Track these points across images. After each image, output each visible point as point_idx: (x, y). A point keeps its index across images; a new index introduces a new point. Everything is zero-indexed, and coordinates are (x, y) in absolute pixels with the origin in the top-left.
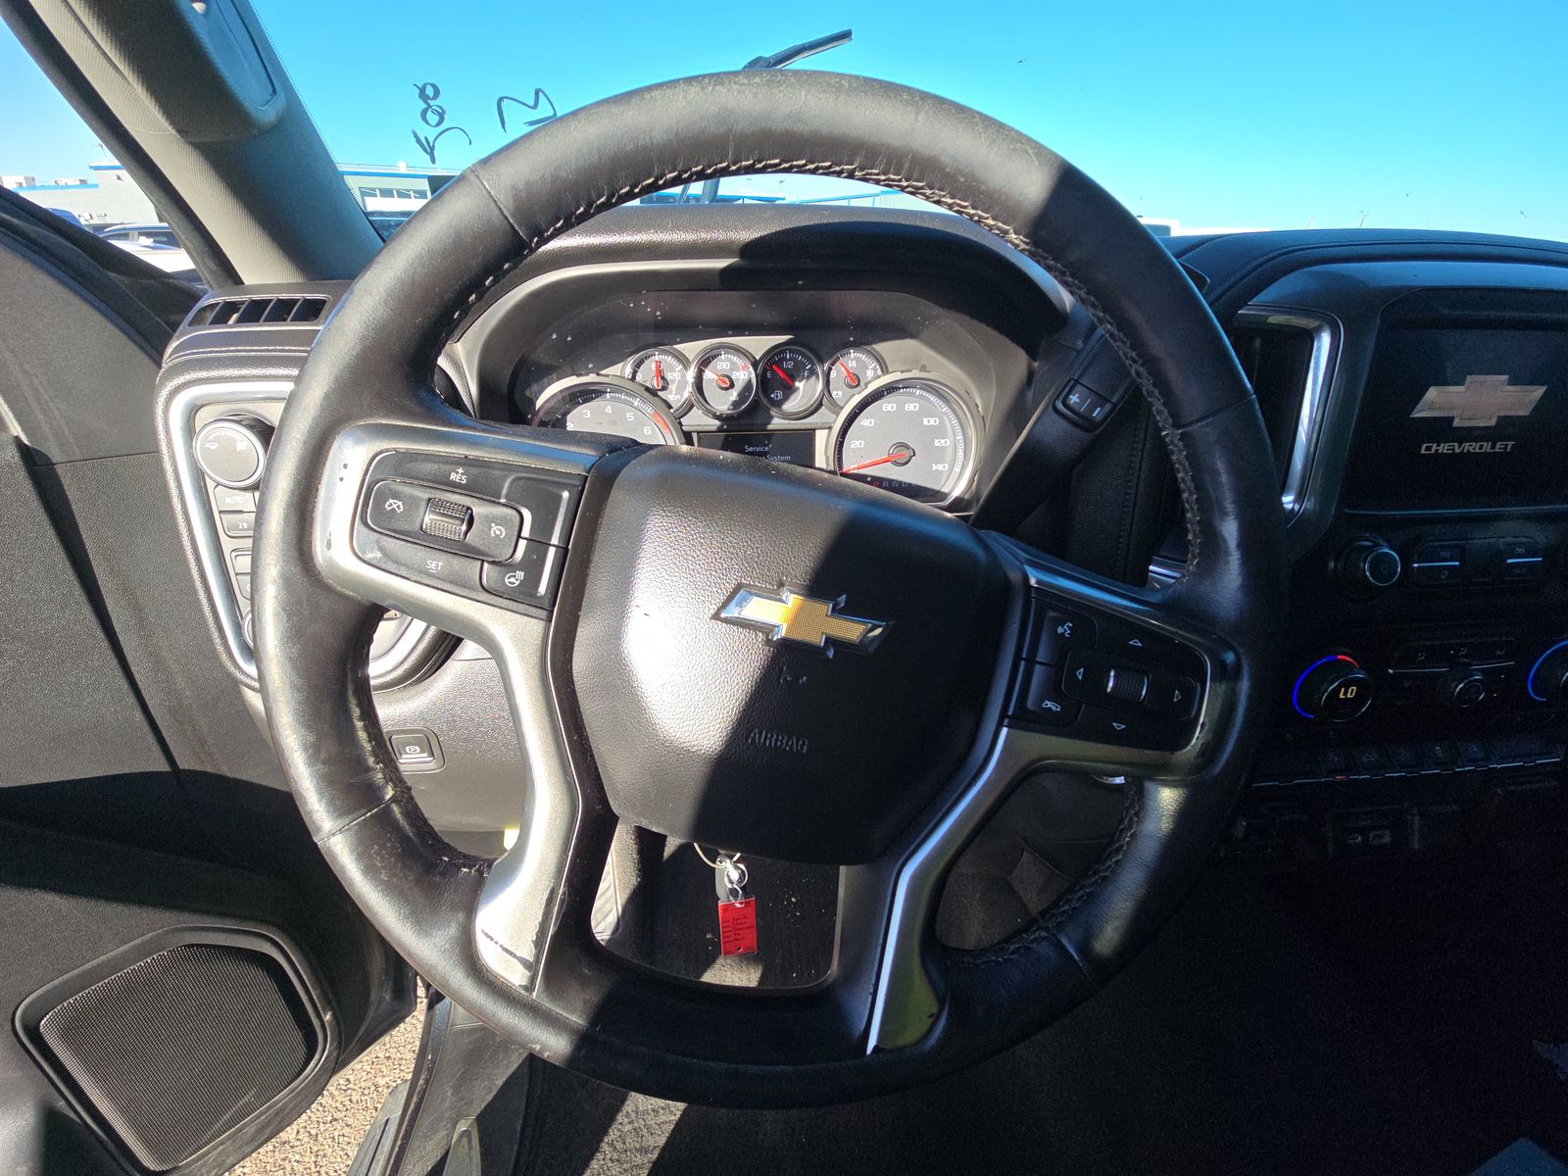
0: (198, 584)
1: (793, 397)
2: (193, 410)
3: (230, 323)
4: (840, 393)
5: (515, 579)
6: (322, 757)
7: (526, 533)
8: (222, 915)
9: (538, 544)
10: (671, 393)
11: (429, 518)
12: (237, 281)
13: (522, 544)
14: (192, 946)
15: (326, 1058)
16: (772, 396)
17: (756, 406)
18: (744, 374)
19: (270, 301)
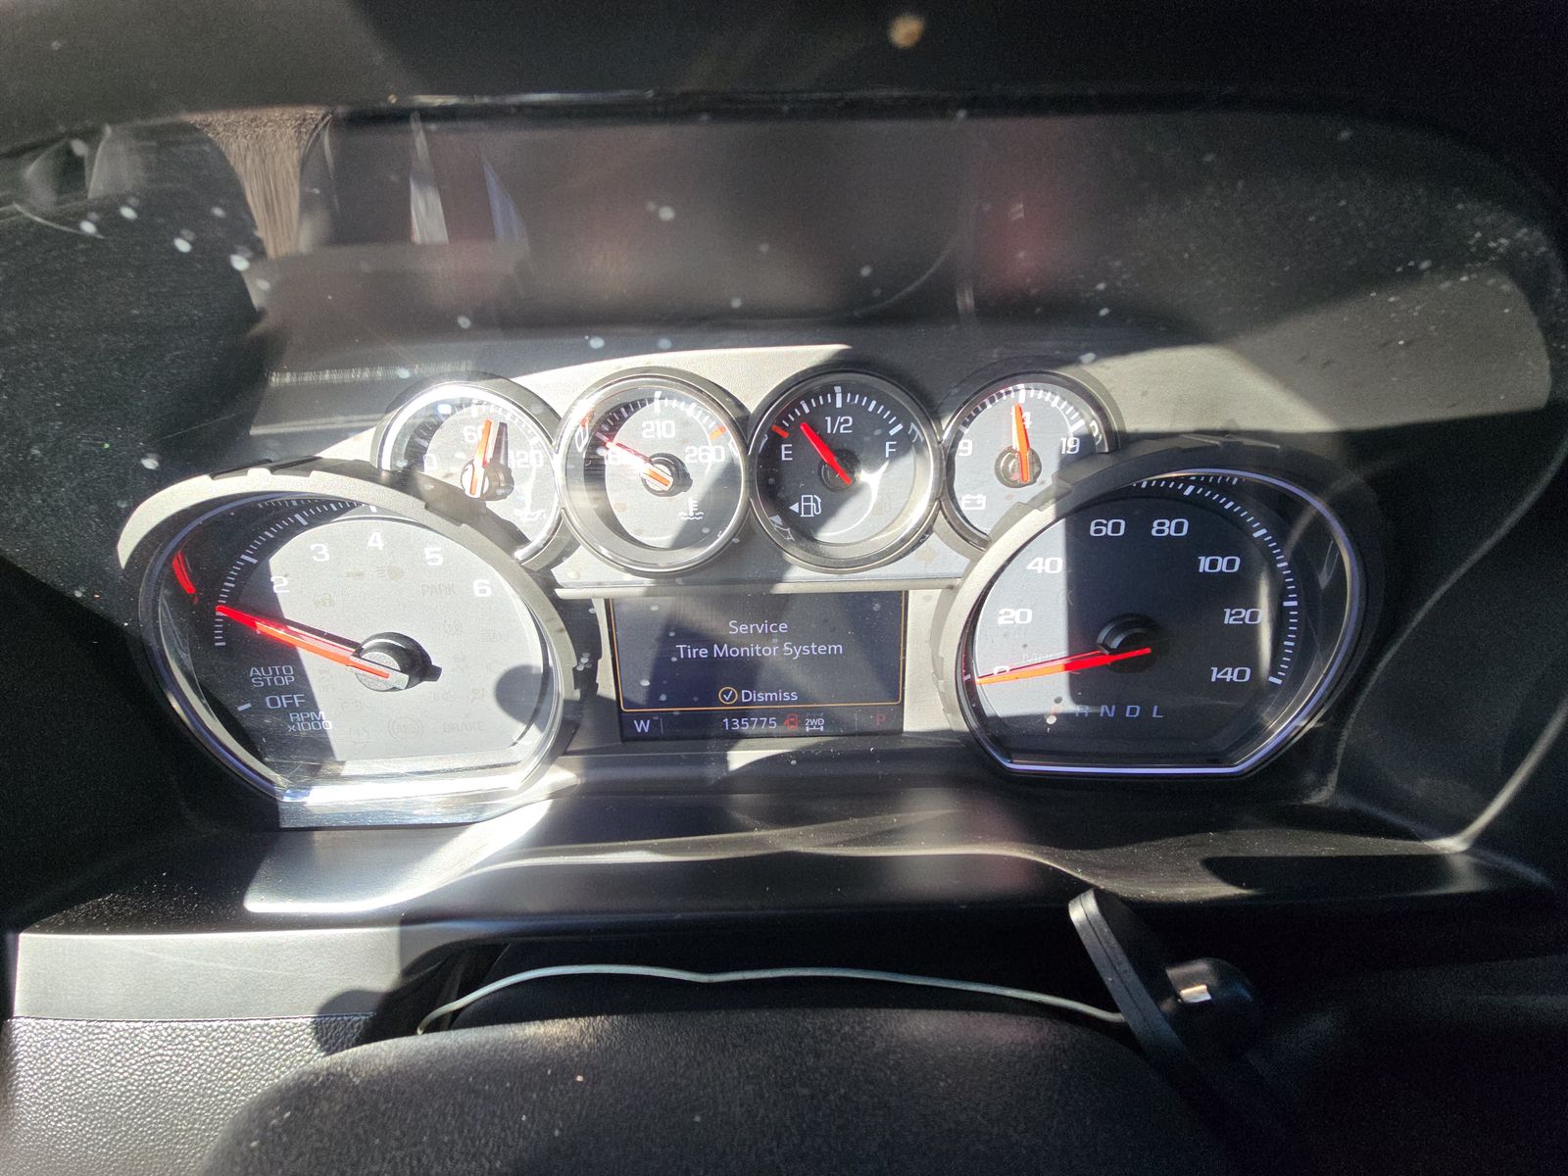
1: (847, 512)
4: (981, 499)
10: (521, 505)
16: (795, 508)
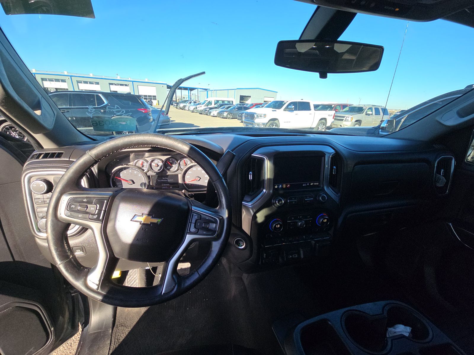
0: (28, 215)
1: (172, 168)
2: (30, 178)
3: (40, 158)
4: (182, 167)
5: (96, 217)
6: (58, 251)
7: (98, 208)
8: (26, 299)
9: (100, 210)
10: (144, 168)
11: (79, 208)
12: (42, 148)
13: (97, 210)
14: (17, 307)
15: (52, 340)
16: (167, 168)
17: (163, 170)
18: (161, 164)
19: (50, 153)
